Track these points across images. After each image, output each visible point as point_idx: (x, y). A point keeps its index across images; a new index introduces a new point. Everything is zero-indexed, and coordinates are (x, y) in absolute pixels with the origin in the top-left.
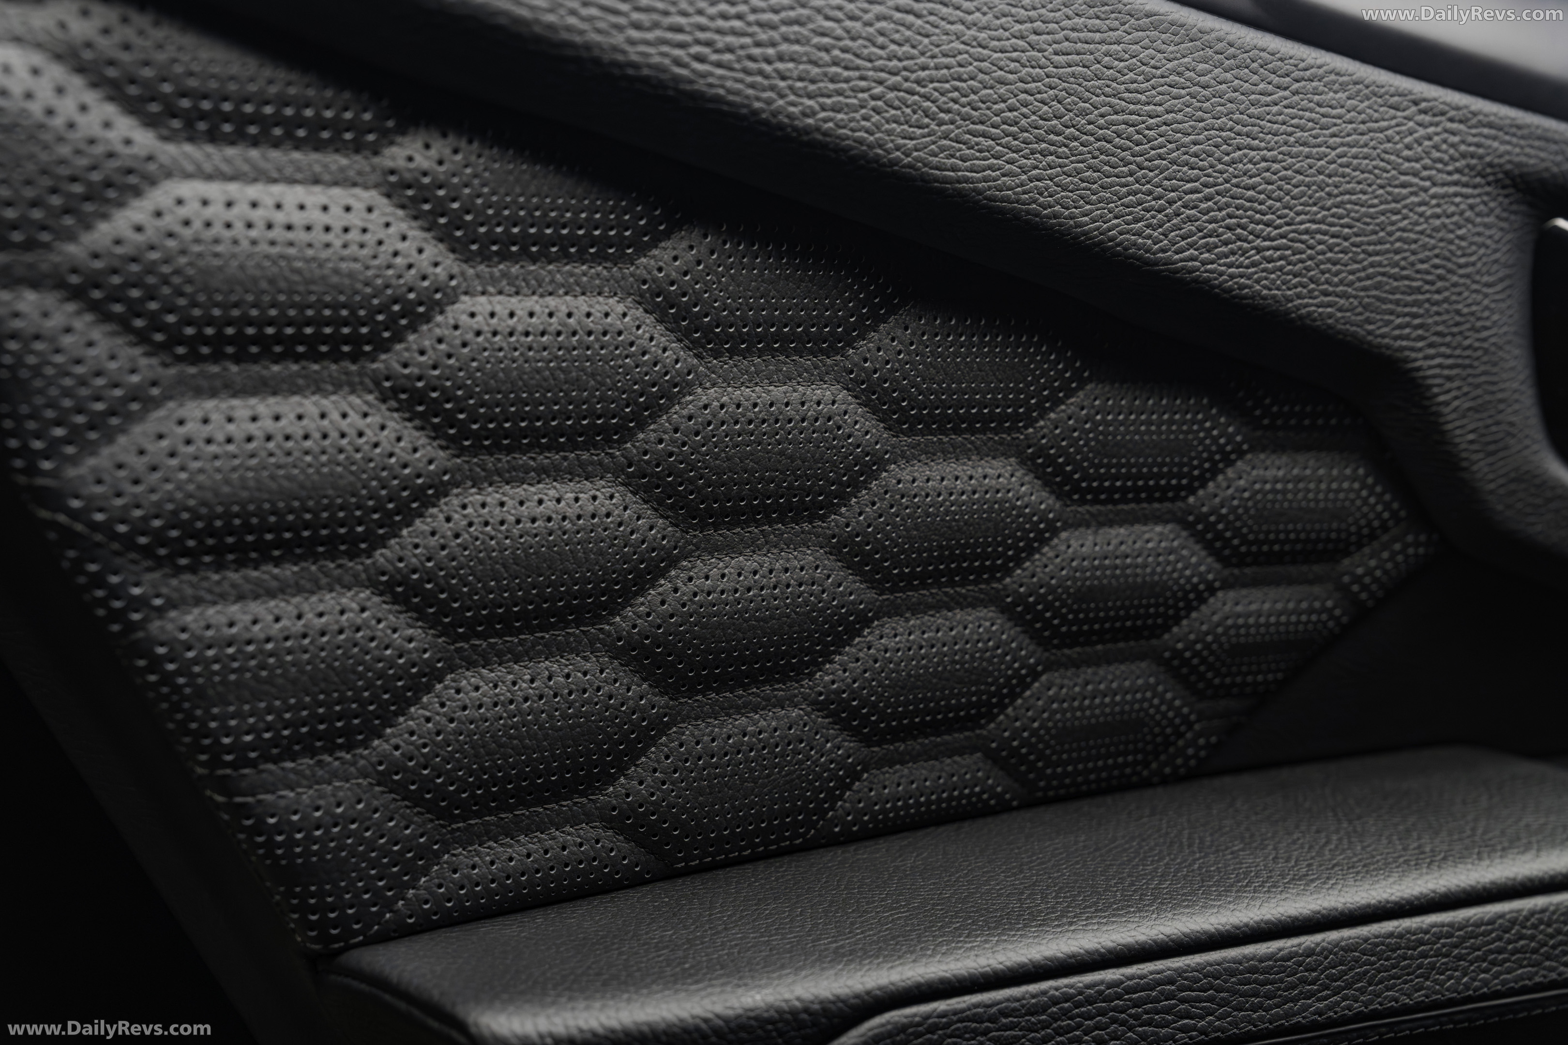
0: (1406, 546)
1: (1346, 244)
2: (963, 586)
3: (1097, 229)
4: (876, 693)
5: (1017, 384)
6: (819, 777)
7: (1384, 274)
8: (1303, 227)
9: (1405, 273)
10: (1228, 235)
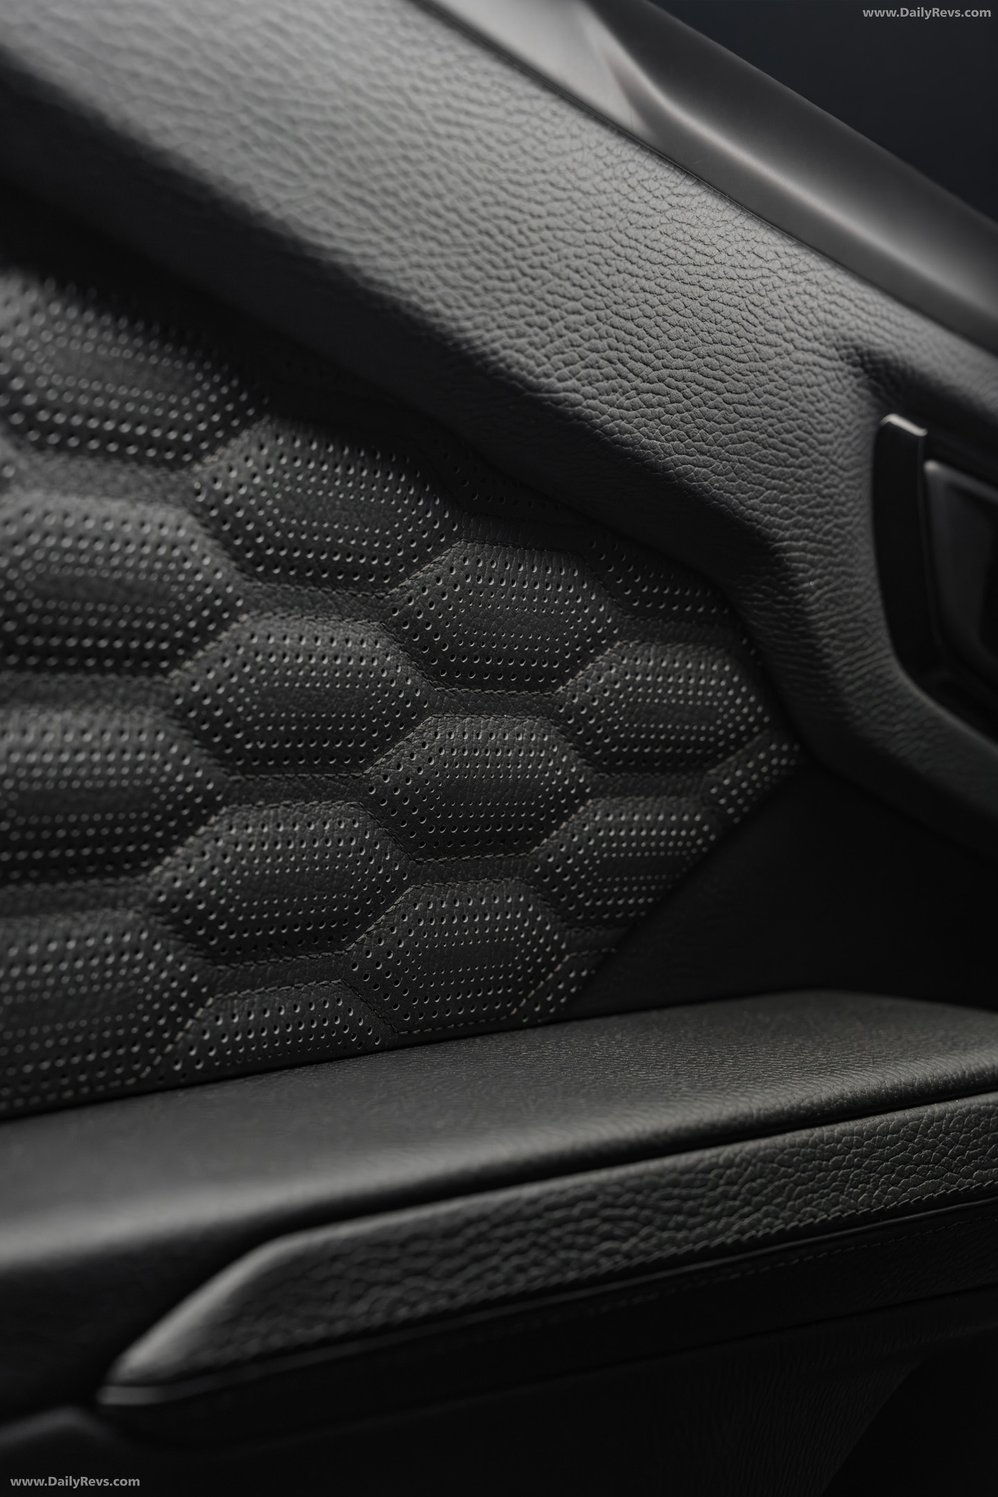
0: (770, 755)
1: (719, 399)
2: (321, 772)
3: (480, 337)
4: (227, 894)
5: (383, 531)
6: (157, 997)
7: (753, 439)
8: (679, 372)
9: (771, 440)
10: (609, 370)
